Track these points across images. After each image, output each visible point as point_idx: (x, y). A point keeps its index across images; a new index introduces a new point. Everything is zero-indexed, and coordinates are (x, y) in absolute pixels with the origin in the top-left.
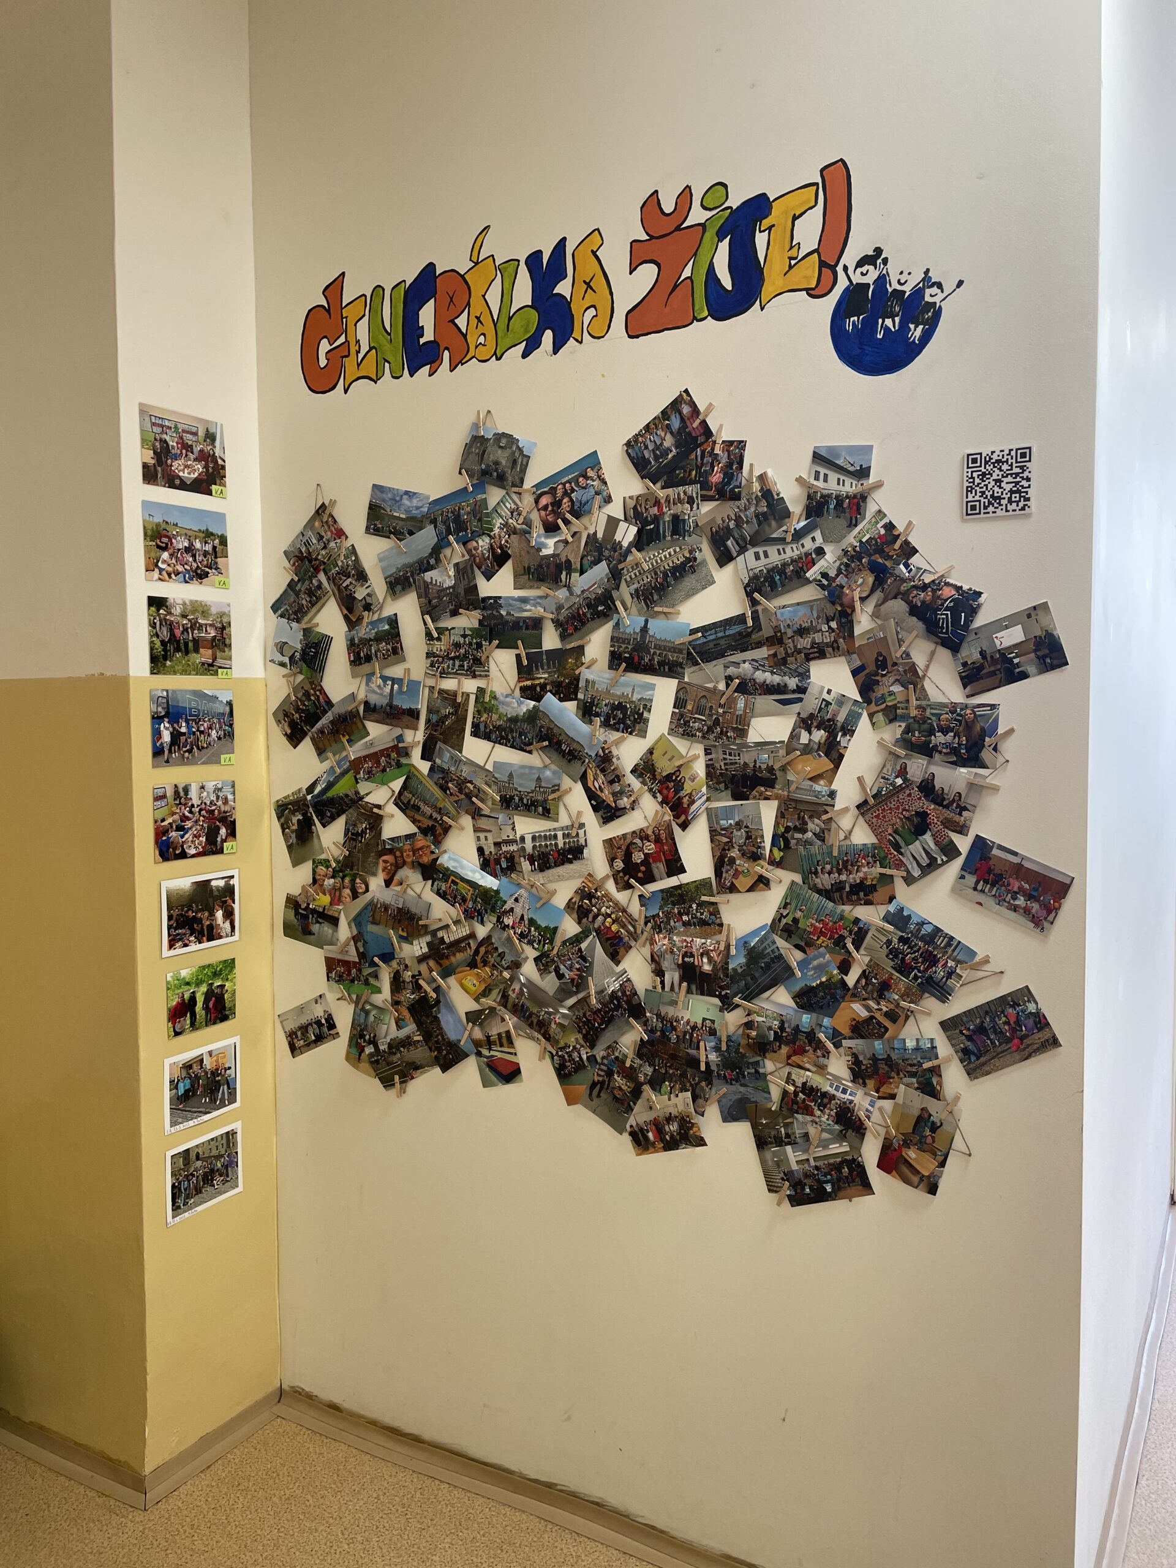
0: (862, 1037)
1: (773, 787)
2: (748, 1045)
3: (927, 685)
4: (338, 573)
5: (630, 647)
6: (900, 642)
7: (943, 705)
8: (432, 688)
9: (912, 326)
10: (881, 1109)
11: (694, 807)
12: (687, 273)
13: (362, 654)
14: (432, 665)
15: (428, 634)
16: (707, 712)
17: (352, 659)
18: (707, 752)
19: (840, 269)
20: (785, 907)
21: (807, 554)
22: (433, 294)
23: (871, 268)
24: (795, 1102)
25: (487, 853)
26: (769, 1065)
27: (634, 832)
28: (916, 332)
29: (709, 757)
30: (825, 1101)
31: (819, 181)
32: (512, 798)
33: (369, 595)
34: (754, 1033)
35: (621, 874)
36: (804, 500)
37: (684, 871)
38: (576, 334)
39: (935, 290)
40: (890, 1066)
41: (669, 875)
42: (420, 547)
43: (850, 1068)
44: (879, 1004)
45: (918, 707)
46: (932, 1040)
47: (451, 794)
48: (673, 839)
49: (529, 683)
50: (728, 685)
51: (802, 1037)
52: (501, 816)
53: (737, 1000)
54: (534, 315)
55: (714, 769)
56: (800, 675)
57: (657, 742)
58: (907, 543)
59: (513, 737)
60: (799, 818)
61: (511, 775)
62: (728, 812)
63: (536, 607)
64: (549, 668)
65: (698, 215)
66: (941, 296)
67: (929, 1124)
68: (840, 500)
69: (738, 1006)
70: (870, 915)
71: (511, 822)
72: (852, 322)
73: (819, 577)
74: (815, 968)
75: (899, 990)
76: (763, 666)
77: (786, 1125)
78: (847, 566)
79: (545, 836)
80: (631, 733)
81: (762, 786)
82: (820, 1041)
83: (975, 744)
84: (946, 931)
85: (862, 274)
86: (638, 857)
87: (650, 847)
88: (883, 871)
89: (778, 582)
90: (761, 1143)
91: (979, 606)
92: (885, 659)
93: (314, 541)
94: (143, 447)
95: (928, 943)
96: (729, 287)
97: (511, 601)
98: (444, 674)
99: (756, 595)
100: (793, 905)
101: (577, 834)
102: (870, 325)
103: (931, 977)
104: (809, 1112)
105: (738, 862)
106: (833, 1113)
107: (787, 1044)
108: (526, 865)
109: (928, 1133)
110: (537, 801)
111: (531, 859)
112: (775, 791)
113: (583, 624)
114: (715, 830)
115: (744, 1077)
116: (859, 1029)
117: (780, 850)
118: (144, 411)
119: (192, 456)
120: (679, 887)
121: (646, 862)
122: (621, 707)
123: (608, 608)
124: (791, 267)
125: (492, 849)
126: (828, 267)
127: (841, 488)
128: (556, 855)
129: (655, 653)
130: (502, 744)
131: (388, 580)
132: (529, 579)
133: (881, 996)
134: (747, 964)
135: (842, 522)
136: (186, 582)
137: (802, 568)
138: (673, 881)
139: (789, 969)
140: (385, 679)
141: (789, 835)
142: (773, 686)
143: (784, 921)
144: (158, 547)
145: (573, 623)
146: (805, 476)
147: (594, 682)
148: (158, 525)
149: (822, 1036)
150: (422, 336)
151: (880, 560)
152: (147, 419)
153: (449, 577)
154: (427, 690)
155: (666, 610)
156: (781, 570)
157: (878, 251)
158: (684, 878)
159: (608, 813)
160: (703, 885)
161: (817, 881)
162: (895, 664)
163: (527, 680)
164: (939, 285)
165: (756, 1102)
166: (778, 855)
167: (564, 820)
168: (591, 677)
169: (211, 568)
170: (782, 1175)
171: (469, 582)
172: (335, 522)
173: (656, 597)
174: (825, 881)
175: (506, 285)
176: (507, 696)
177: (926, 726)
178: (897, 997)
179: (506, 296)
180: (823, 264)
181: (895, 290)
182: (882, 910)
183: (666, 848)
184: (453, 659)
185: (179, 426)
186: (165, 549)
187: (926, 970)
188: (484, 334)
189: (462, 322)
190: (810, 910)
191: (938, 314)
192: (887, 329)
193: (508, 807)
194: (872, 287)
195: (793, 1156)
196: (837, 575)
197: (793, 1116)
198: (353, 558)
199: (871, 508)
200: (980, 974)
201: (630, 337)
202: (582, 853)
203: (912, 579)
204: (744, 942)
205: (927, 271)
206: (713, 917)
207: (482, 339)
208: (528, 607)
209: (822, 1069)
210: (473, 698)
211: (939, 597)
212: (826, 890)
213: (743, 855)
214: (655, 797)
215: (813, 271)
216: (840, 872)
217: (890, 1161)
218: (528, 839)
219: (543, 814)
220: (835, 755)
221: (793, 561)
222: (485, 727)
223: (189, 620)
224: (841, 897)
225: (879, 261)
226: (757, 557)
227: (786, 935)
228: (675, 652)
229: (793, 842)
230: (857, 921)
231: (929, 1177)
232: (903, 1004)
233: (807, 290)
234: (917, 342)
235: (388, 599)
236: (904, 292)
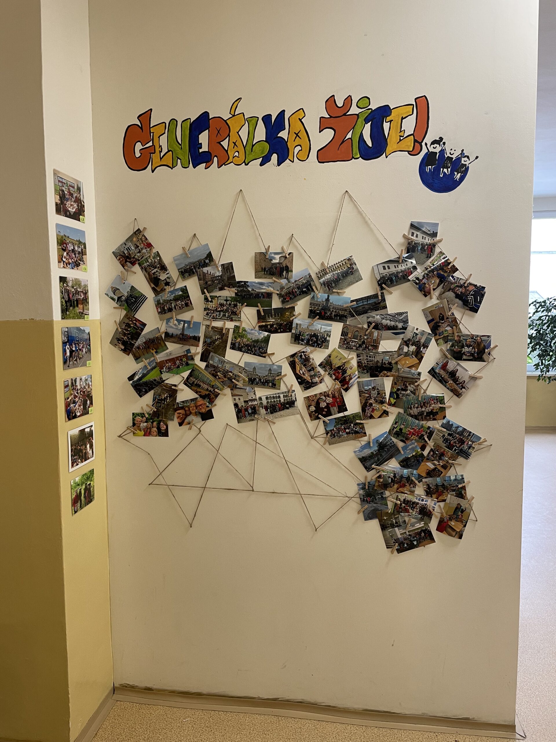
0: (431, 477)
1: (391, 371)
2: (379, 485)
3: (461, 326)
4: (148, 266)
5: (320, 308)
6: (450, 309)
7: (468, 335)
8: (208, 326)
9: (456, 173)
10: (439, 506)
11: (351, 381)
12: (349, 136)
13: (166, 308)
14: (207, 314)
15: (206, 299)
16: (359, 338)
17: (159, 310)
18: (358, 356)
19: (423, 144)
20: (395, 424)
21: (409, 269)
22: (207, 127)
23: (438, 146)
24: (400, 508)
25: (240, 406)
26: (387, 493)
27: (321, 393)
28: (458, 176)
29: (359, 358)
30: (414, 505)
31: (414, 103)
32: (255, 379)
33: (168, 278)
34: (382, 480)
35: (314, 413)
36: (406, 245)
37: (347, 410)
38: (290, 157)
39: (466, 159)
40: (444, 488)
41: (339, 412)
42: (199, 254)
43: (426, 491)
44: (439, 462)
45: (458, 336)
46: (462, 475)
47: (219, 378)
48: (342, 396)
49: (264, 324)
50: (369, 326)
51: (404, 480)
52: (248, 388)
53: (373, 466)
54: (267, 146)
55: (361, 363)
56: (404, 322)
57: (333, 351)
58: (454, 266)
59: (255, 350)
60: (404, 385)
61: (254, 368)
62: (368, 383)
63: (268, 287)
64: (275, 317)
65: (354, 110)
66: (468, 162)
67: (461, 510)
68: (423, 245)
69: (373, 469)
70: (436, 425)
71: (253, 390)
72: (428, 168)
73: (415, 279)
74: (410, 449)
75: (448, 455)
76: (386, 318)
77: (395, 519)
78: (427, 275)
79: (274, 397)
80: (320, 347)
81: (386, 371)
82: (412, 480)
83: (481, 352)
84: (468, 429)
85: (434, 148)
86: (323, 405)
87: (330, 400)
88: (441, 406)
89: (394, 280)
90: (384, 527)
91: (485, 293)
92: (443, 316)
93: (133, 248)
94: (55, 194)
95: (461, 435)
96: (370, 145)
97: (254, 284)
98: (215, 319)
99: (383, 285)
100: (400, 423)
101: (291, 395)
102: (437, 171)
103: (462, 449)
104: (407, 511)
105: (374, 405)
106: (418, 510)
107: (397, 483)
108: (263, 411)
109: (460, 514)
110: (269, 380)
111: (266, 408)
112: (392, 373)
113: (295, 297)
114: (362, 391)
115: (376, 499)
116: (430, 474)
117: (394, 399)
118: (55, 173)
119: (73, 200)
120: (345, 416)
121: (328, 406)
122: (315, 335)
123: (308, 289)
124: (400, 140)
125: (243, 404)
126: (418, 143)
127: (424, 240)
128: (280, 405)
129: (333, 311)
130: (248, 353)
131: (180, 270)
132: (264, 274)
133: (440, 459)
134: (379, 450)
135: (424, 255)
136: (73, 269)
137: (406, 275)
138: (341, 415)
139: (398, 450)
140: (179, 321)
141: (399, 392)
142: (391, 326)
143: (395, 430)
144: (63, 249)
145: (289, 296)
146: (407, 234)
147: (300, 325)
148: (62, 237)
149: (413, 478)
150: (201, 148)
151: (442, 273)
152: (57, 178)
153: (219, 271)
154: (204, 327)
155: (339, 291)
156: (396, 275)
157: (441, 139)
158: (346, 413)
159: (306, 385)
160: (355, 416)
161: (411, 411)
162: (447, 318)
163: (263, 322)
164: (468, 157)
165: (381, 510)
166: (393, 401)
167: (283, 388)
168: (299, 322)
169: (81, 261)
170: (394, 541)
171: (230, 274)
172: (146, 239)
173: (333, 285)
174: (415, 411)
175: (251, 129)
176: (252, 330)
177: (460, 344)
178: (447, 459)
179: (251, 134)
180: (415, 141)
181: (448, 157)
182: (440, 422)
183: (338, 400)
184: (220, 311)
185: (68, 183)
186: (64, 250)
187: (460, 446)
188: (238, 152)
189: (225, 144)
190: (408, 425)
191: (467, 169)
192: (445, 173)
193: (252, 383)
194: (438, 154)
195: (398, 532)
196: (423, 279)
197: (399, 514)
198: (158, 258)
199: (437, 250)
200: (482, 446)
201: (319, 162)
202: (294, 404)
203: (456, 283)
204: (376, 440)
205: (463, 150)
206: (361, 430)
207: (237, 154)
208: (264, 287)
209: (412, 492)
210: (231, 331)
211: (468, 290)
212: (415, 416)
213: (376, 402)
214: (331, 377)
215: (411, 143)
216: (422, 407)
217: (442, 527)
218: (264, 399)
219: (272, 386)
220: (419, 357)
221: (402, 271)
222: (239, 345)
223: (75, 290)
224: (422, 418)
225: (441, 143)
226: (384, 268)
227: (396, 436)
228: (343, 310)
229: (401, 395)
230: (429, 428)
231: (459, 532)
232: (450, 461)
233: (408, 151)
234: (458, 180)
235: (180, 279)
236: (453, 158)
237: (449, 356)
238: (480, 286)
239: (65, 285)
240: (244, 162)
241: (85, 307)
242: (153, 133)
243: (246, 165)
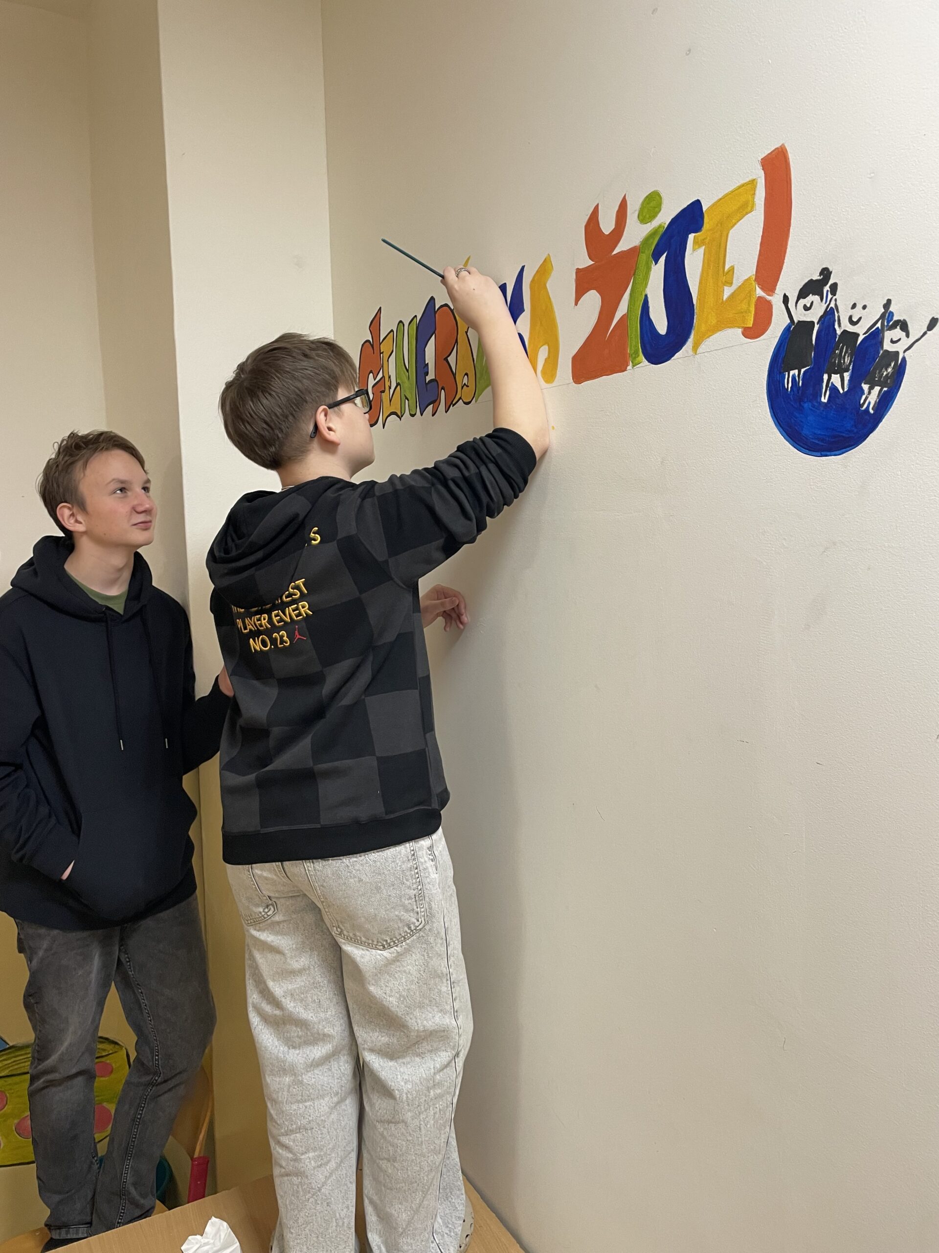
22: (433, 330)
23: (816, 298)
39: (897, 333)
66: (905, 342)
72: (791, 378)
85: (805, 308)
96: (664, 332)
102: (813, 381)
150: (428, 373)
157: (826, 273)
164: (903, 326)
188: (466, 374)
189: (452, 360)
194: (816, 327)
201: (576, 381)
205: (888, 304)
207: (466, 380)
225: (827, 288)
233: (744, 326)
234: (871, 411)
236: (857, 335)
240: (475, 395)
242: (383, 353)
243: (476, 400)
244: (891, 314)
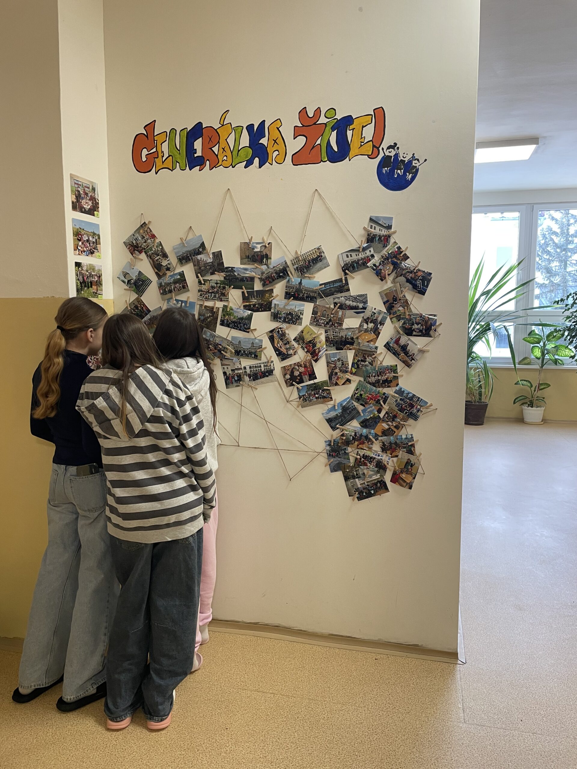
0: (386, 436)
1: (353, 345)
2: (342, 442)
3: (411, 306)
4: (152, 254)
5: (294, 290)
6: (402, 291)
7: (418, 314)
8: (201, 306)
9: (408, 174)
10: (393, 461)
11: (320, 353)
12: (318, 142)
13: (167, 290)
14: (201, 295)
15: (200, 282)
16: (326, 316)
17: (161, 292)
18: (326, 332)
19: (381, 149)
20: (357, 390)
21: (368, 257)
22: (201, 136)
23: (393, 150)
24: (360, 462)
25: (228, 374)
26: (349, 449)
27: (295, 364)
28: (409, 177)
29: (327, 334)
30: (372, 460)
31: (373, 114)
32: (240, 351)
33: (168, 264)
34: (344, 438)
35: (289, 380)
36: (366, 236)
37: (316, 378)
38: (270, 161)
39: (416, 161)
40: (396, 445)
41: (310, 380)
42: (194, 244)
43: (381, 448)
44: (392, 423)
45: (409, 315)
46: (412, 435)
47: (211, 350)
48: (312, 366)
49: (248, 304)
50: (335, 306)
51: (363, 438)
52: (234, 359)
53: (338, 426)
54: (250, 151)
55: (328, 338)
56: (364, 302)
57: (305, 328)
58: (405, 254)
59: (240, 326)
60: (363, 357)
61: (240, 342)
62: (334, 355)
63: (251, 272)
64: (257, 297)
65: (323, 120)
66: (418, 164)
67: (410, 464)
68: (380, 237)
69: (338, 428)
70: (390, 391)
71: (239, 361)
72: (385, 170)
73: (372, 266)
74: (368, 412)
75: (400, 417)
76: (349, 299)
77: (356, 471)
78: (383, 262)
79: (256, 367)
80: (295, 324)
81: (348, 345)
82: (370, 439)
83: (428, 329)
84: (417, 395)
85: (389, 152)
86: (296, 373)
87: (302, 369)
88: (395, 375)
89: (356, 267)
90: (346, 478)
91: (431, 278)
92: (396, 297)
93: (140, 239)
94: (72, 194)
95: (411, 400)
96: (336, 151)
97: (239, 270)
98: (207, 299)
99: (347, 271)
100: (360, 389)
101: (270, 365)
102: (392, 172)
103: (411, 412)
104: (365, 464)
105: (338, 374)
106: (375, 464)
107: (357, 441)
108: (247, 378)
109: (410, 467)
110: (252, 352)
111: (250, 376)
112: (354, 346)
113: (273, 280)
114: (329, 362)
115: (340, 454)
116: (385, 433)
117: (355, 368)
118: (72, 176)
119: (88, 198)
120: (315, 384)
121: (300, 375)
122: (290, 314)
123: (284, 274)
124: (361, 146)
125: (231, 372)
126: (376, 148)
127: (380, 232)
128: (261, 373)
129: (305, 293)
130: (235, 329)
131: (179, 257)
132: (248, 260)
133: (393, 420)
134: (342, 412)
135: (381, 245)
136: (87, 256)
137: (365, 262)
138: (312, 382)
139: (358, 412)
140: (177, 301)
141: (359, 363)
142: (353, 306)
143: (356, 395)
144: (78, 239)
145: (269, 280)
146: (366, 227)
147: (278, 305)
148: (78, 229)
149: (371, 437)
150: (196, 153)
151: (395, 260)
152: (73, 181)
153: (210, 258)
154: (198, 306)
155: (309, 276)
156: (357, 262)
157: (395, 144)
158: (316, 381)
159: (283, 356)
160: (324, 383)
161: (370, 380)
162: (400, 300)
163: (247, 302)
164: (418, 160)
165: (344, 464)
166: (354, 370)
167: (264, 359)
168: (277, 303)
169: (95, 249)
170: (354, 490)
171: (220, 261)
172: (151, 231)
173: (305, 270)
174: (373, 380)
175: (237, 136)
176: (238, 309)
177: (411, 322)
178: (399, 420)
179: (237, 141)
180: (374, 146)
181: (401, 160)
182: (394, 389)
183: (309, 369)
184: (211, 293)
185: (84, 184)
186: (80, 240)
187: (410, 410)
188: (226, 156)
189: (215, 149)
190: (367, 391)
191: (417, 170)
192: (398, 174)
193: (238, 355)
194: (393, 157)
195: (358, 482)
196: (379, 265)
197: (359, 467)
198: (161, 247)
199: (392, 241)
200: (429, 410)
201: (294, 165)
202: (273, 373)
203: (407, 269)
204: (341, 404)
205: (414, 154)
206: (328, 395)
207: (225, 158)
208: (248, 272)
209: (370, 449)
210: (221, 310)
211: (417, 275)
212: (373, 383)
213: (341, 371)
214: (304, 350)
215: (370, 148)
216: (378, 376)
217: (395, 479)
218: (248, 368)
219: (254, 358)
220: (377, 333)
221: (362, 259)
222: (227, 322)
223: (89, 273)
224: (379, 385)
225: (396, 148)
226: (348, 257)
227: (357, 400)
228: (313, 292)
229: (360, 366)
230: (384, 394)
231: (409, 483)
232: (401, 422)
233: (368, 155)
234: (410, 180)
235: (178, 265)
236: (405, 161)
237: (401, 332)
238: (428, 272)
239: (80, 269)
240: (232, 165)
241: (99, 288)
242: (157, 140)
243: (233, 167)
244: (415, 157)
